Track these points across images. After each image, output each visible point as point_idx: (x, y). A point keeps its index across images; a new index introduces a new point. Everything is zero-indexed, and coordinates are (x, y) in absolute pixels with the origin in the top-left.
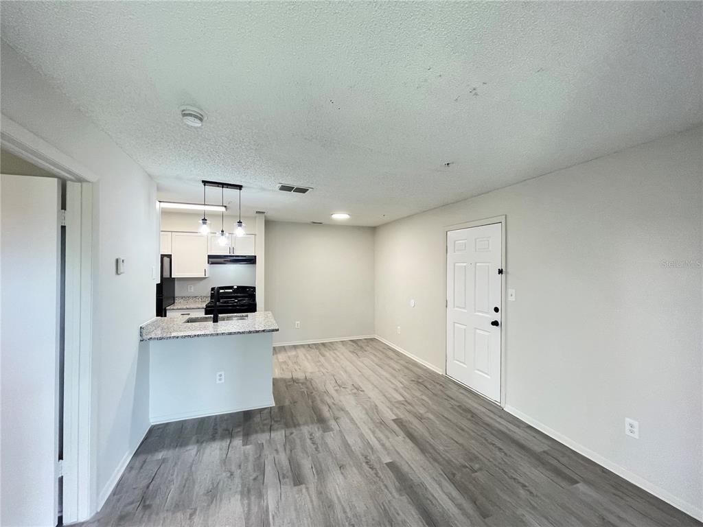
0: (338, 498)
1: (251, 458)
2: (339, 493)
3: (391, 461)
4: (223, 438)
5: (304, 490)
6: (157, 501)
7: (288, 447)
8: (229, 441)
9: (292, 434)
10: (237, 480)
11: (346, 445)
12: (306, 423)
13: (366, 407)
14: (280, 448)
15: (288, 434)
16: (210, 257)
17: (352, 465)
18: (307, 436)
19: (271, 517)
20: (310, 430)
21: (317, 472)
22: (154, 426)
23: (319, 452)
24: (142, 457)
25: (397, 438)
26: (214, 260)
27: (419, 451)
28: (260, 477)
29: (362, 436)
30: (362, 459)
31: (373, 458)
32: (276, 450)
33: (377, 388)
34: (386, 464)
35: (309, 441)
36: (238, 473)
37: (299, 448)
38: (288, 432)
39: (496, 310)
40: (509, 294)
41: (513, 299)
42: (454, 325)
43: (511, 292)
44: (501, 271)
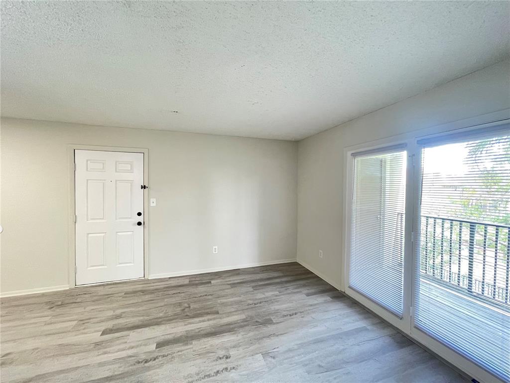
3: (156, 344)
25: (130, 337)
27: (157, 326)
29: (103, 364)
34: (156, 348)
39: (139, 214)
40: (151, 202)
41: (154, 205)
42: (87, 237)
43: (152, 200)
44: (144, 187)
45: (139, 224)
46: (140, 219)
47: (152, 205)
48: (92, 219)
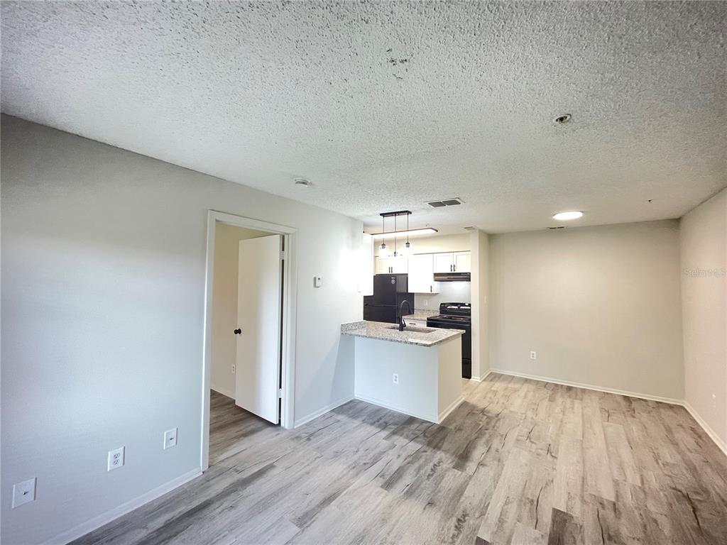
0: (397, 521)
1: (378, 450)
2: (402, 519)
3: (489, 541)
4: (379, 426)
5: (383, 495)
6: (315, 439)
7: (410, 459)
8: (379, 430)
9: (425, 452)
10: (356, 457)
11: (460, 492)
12: (446, 451)
13: (535, 474)
14: (403, 456)
15: (422, 450)
16: (436, 275)
17: (442, 510)
18: (435, 461)
19: (345, 492)
20: (444, 458)
21: (407, 491)
22: (355, 400)
23: (428, 478)
24: (333, 413)
25: (531, 529)
26: (439, 277)
28: (369, 465)
29: (488, 496)
30: (459, 513)
31: (471, 522)
32: (399, 456)
33: (584, 465)
34: (478, 538)
35: (431, 465)
36: (361, 453)
37: (416, 465)
38: (425, 448)
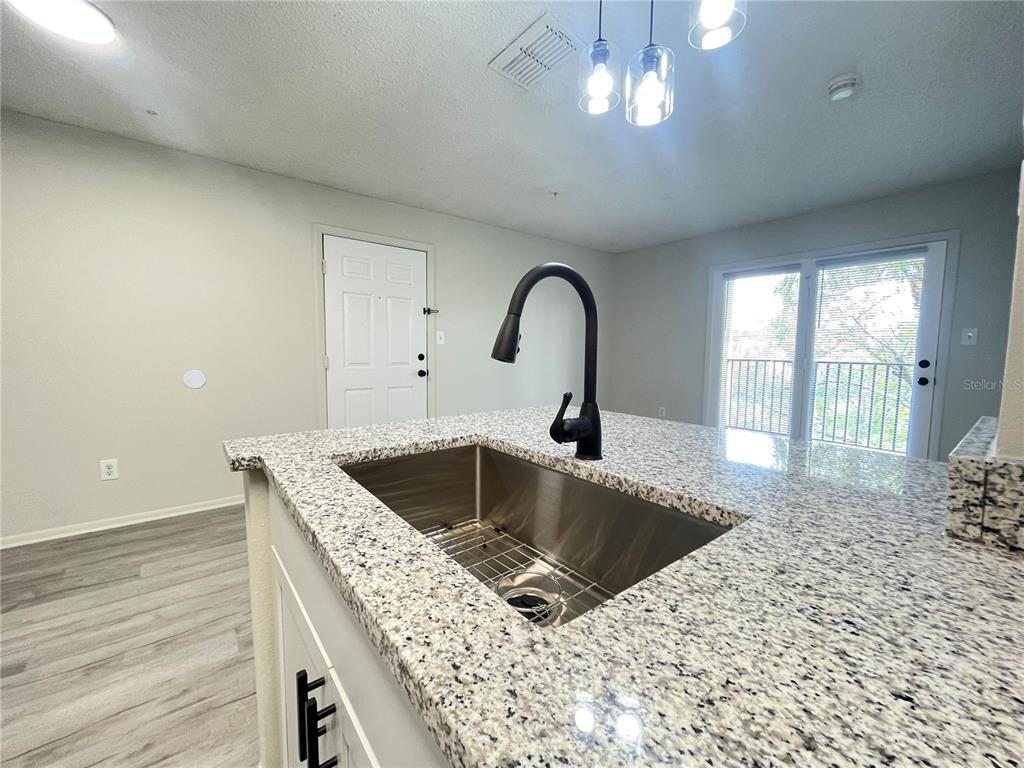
39: (421, 357)
40: (438, 337)
41: (442, 342)
42: (345, 394)
43: (440, 334)
44: (427, 311)
45: (422, 374)
46: (422, 365)
47: (438, 342)
48: (351, 364)
